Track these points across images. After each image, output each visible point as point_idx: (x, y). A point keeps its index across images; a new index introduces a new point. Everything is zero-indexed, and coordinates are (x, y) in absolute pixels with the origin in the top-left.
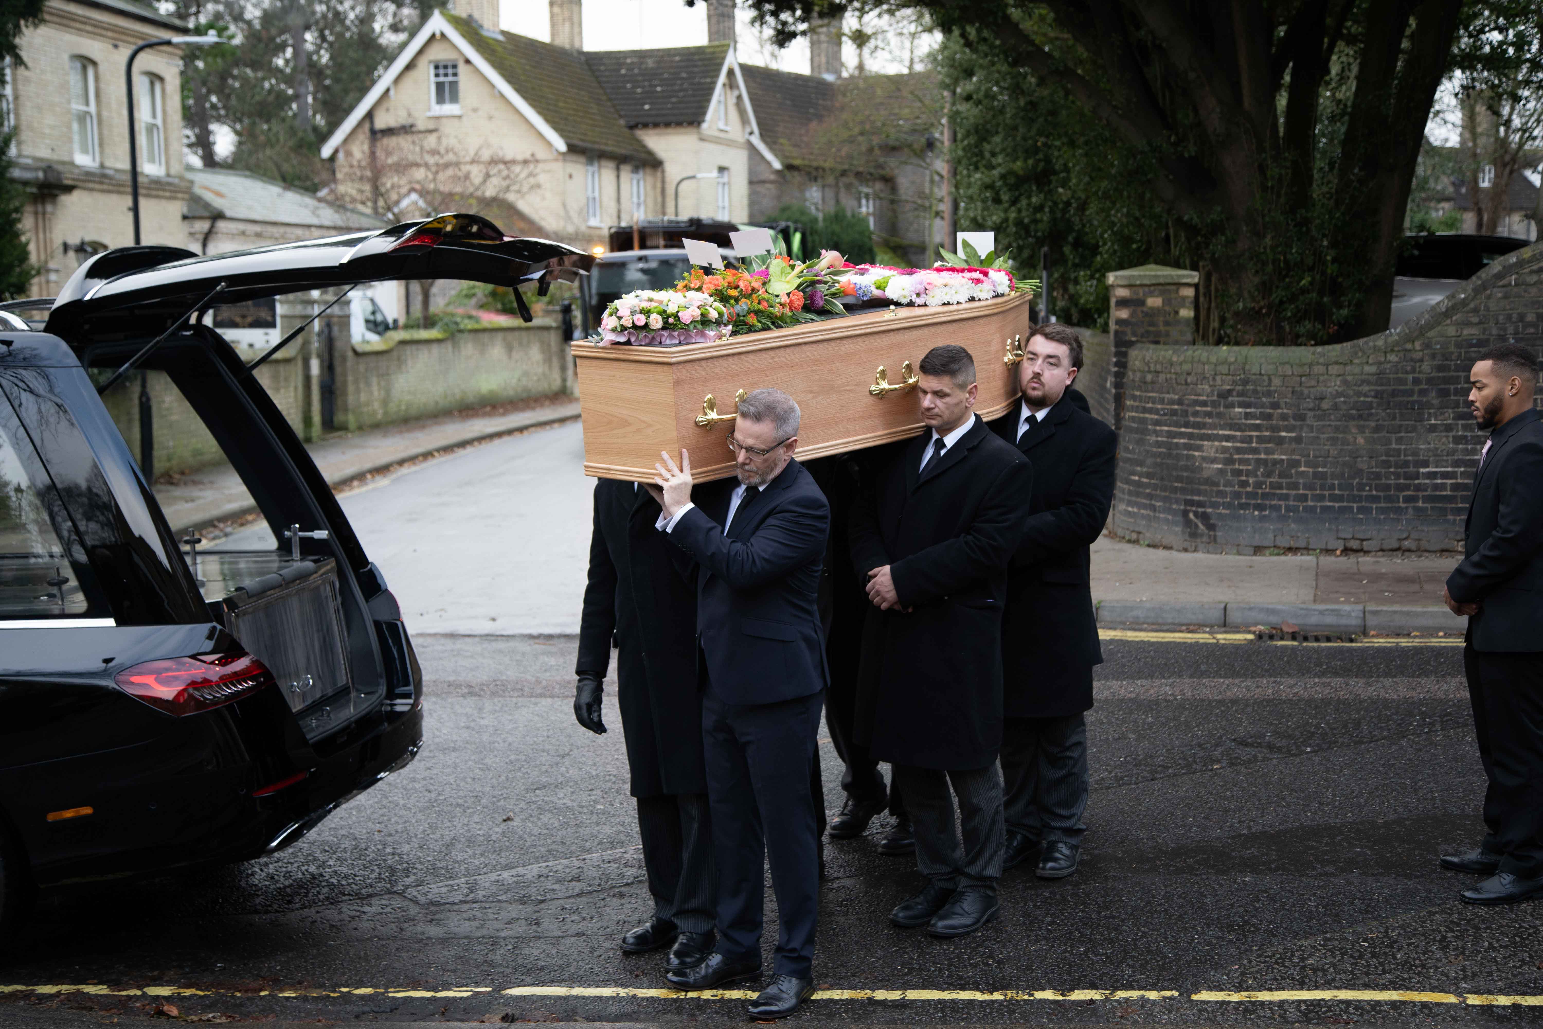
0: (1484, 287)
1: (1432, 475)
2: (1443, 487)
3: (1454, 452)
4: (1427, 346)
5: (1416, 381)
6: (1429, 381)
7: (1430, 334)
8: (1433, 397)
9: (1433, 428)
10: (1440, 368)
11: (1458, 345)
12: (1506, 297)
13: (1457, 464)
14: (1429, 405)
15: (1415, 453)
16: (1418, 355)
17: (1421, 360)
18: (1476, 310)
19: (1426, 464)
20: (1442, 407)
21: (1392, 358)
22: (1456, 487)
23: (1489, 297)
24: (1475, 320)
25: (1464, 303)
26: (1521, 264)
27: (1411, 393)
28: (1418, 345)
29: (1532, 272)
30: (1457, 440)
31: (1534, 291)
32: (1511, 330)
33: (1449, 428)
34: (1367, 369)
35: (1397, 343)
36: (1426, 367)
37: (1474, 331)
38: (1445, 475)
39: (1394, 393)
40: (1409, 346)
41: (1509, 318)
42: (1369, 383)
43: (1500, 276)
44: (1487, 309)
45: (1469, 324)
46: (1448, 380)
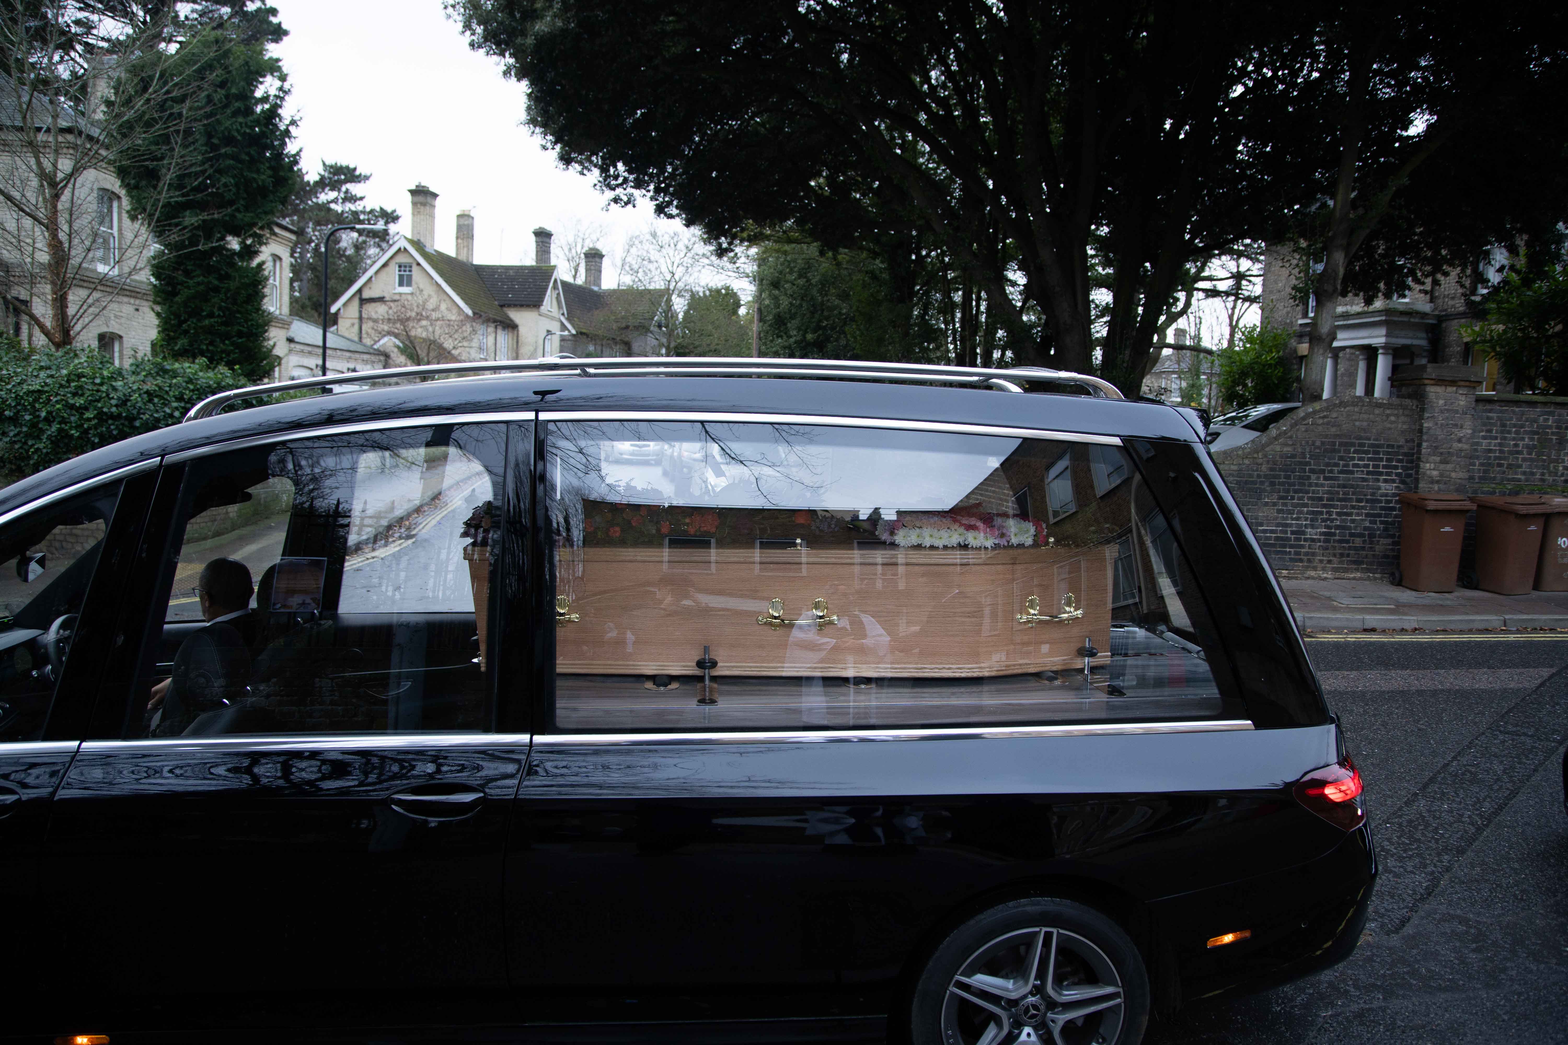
0: (1296, 424)
1: (1265, 531)
2: (1269, 538)
3: (1277, 518)
4: (1265, 456)
5: (1259, 476)
6: (1266, 476)
7: (1267, 449)
8: (1266, 486)
9: (1266, 504)
10: (1271, 469)
11: (1281, 457)
12: (1306, 431)
13: (1278, 525)
14: (1265, 491)
15: (1256, 518)
16: (1260, 461)
17: (1261, 464)
18: (1291, 437)
19: (1261, 525)
20: (1273, 491)
21: (1247, 462)
22: (1277, 538)
23: (1298, 430)
24: (1290, 443)
25: (1285, 432)
26: (1315, 412)
27: (1255, 483)
28: (1260, 455)
29: (1320, 418)
30: (1279, 511)
31: (1320, 428)
32: (1308, 450)
33: (1275, 504)
34: (1233, 467)
35: (1249, 453)
36: (1264, 468)
37: (1289, 449)
38: (1272, 532)
39: (1246, 482)
40: (1256, 455)
41: (1307, 442)
42: (1233, 476)
43: (1304, 418)
44: (1297, 437)
45: (1287, 445)
46: (1275, 477)
